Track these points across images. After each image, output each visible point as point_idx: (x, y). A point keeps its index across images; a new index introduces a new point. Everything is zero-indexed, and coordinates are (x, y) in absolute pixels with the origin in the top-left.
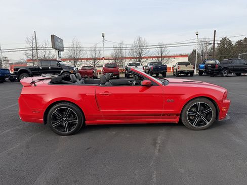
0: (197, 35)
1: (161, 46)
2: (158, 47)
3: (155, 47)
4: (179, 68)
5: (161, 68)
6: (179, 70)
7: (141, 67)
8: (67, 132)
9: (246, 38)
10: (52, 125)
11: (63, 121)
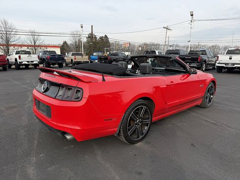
0: (82, 27)
1: (33, 34)
2: (30, 34)
3: (26, 34)
4: (75, 59)
5: (59, 58)
6: (75, 61)
7: (36, 56)
8: (141, 137)
9: (106, 35)
10: (129, 133)
11: (136, 124)
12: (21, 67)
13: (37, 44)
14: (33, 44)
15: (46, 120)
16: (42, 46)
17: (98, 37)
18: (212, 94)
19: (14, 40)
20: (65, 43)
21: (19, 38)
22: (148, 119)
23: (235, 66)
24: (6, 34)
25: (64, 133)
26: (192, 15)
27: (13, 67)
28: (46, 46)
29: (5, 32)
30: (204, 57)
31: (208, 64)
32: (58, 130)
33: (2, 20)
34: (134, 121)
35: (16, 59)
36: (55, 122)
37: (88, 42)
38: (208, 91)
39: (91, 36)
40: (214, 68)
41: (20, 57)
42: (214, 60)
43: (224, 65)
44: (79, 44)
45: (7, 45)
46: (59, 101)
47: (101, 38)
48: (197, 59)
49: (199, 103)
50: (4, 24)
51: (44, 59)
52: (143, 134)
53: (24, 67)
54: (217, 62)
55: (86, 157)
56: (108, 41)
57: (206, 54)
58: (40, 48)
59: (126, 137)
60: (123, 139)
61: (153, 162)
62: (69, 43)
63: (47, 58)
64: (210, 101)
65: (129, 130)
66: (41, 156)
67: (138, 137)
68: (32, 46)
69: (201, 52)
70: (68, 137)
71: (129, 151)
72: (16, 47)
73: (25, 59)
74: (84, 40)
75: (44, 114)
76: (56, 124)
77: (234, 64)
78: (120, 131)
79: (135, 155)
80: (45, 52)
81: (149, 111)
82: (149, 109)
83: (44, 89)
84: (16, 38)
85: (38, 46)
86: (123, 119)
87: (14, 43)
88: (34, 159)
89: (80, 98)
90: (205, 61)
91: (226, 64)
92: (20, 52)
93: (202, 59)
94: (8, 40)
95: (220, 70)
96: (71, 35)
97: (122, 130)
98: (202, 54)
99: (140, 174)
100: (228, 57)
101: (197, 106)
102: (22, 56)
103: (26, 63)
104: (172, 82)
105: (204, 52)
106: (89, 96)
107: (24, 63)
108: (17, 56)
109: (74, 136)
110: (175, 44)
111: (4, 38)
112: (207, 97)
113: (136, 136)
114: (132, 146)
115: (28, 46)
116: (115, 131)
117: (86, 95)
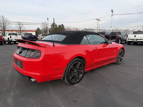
5: (34, 37)
7: (20, 36)
8: (78, 80)
9: (62, 24)
10: (70, 78)
11: (75, 73)
12: (11, 43)
13: (22, 29)
14: (19, 30)
15: (20, 70)
16: (25, 31)
17: (58, 26)
18: (122, 56)
19: (8, 27)
20: (38, 29)
21: (11, 26)
22: (82, 70)
23: (138, 41)
24: (4, 24)
25: (30, 78)
26: (112, 12)
27: (7, 43)
28: (27, 31)
29: (3, 23)
30: (120, 36)
31: (122, 40)
32: (27, 76)
33: (1, 15)
34: (73, 71)
35: (8, 38)
36: (25, 71)
37: (52, 28)
38: (120, 54)
39: (54, 25)
40: (126, 43)
41: (11, 37)
42: (126, 37)
43: (131, 40)
44: (46, 29)
45: (4, 30)
46: (27, 58)
47: (60, 26)
48: (116, 37)
49: (114, 61)
50: (2, 18)
51: (25, 38)
52: (79, 79)
53: (13, 43)
54: (127, 38)
55: (44, 92)
56: (64, 28)
57: (121, 34)
58: (24, 32)
59: (68, 80)
60: (66, 81)
61: (84, 94)
62: (40, 29)
63: (27, 38)
64: (121, 60)
65: (70, 76)
66: (17, 92)
67: (76, 81)
68: (19, 31)
69: (118, 33)
70: (33, 80)
71: (70, 89)
72: (9, 32)
73: (14, 38)
74: (50, 27)
75: (19, 67)
76: (25, 72)
77: (137, 40)
78: (64, 77)
79: (73, 91)
80: (26, 34)
81: (83, 65)
82: (82, 64)
83: (19, 52)
84: (9, 26)
85: (22, 31)
86: (66, 69)
87: (8, 29)
88: (12, 94)
89: (39, 57)
90: (120, 38)
91: (132, 40)
92: (11, 34)
93: (118, 37)
94: (4, 28)
95: (129, 43)
96: (42, 24)
97: (65, 76)
98: (118, 34)
99: (75, 101)
100: (134, 35)
101: (113, 63)
102: (12, 36)
103: (15, 40)
104: (96, 48)
105: (119, 33)
106: (45, 55)
107: (13, 40)
108: (9, 37)
109: (36, 79)
110: (103, 29)
111: (2, 26)
112: (119, 58)
113: (74, 80)
114: (72, 86)
115: (16, 31)
116: (61, 77)
117: (43, 54)
